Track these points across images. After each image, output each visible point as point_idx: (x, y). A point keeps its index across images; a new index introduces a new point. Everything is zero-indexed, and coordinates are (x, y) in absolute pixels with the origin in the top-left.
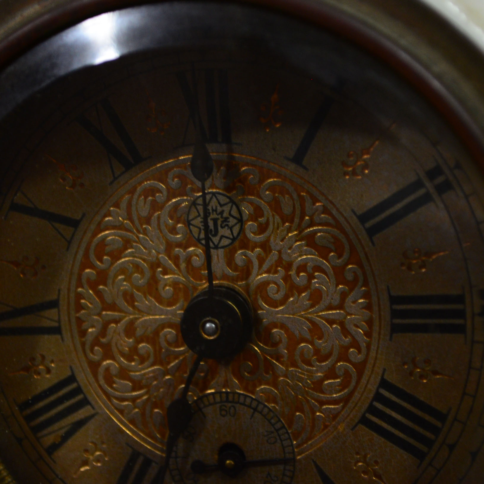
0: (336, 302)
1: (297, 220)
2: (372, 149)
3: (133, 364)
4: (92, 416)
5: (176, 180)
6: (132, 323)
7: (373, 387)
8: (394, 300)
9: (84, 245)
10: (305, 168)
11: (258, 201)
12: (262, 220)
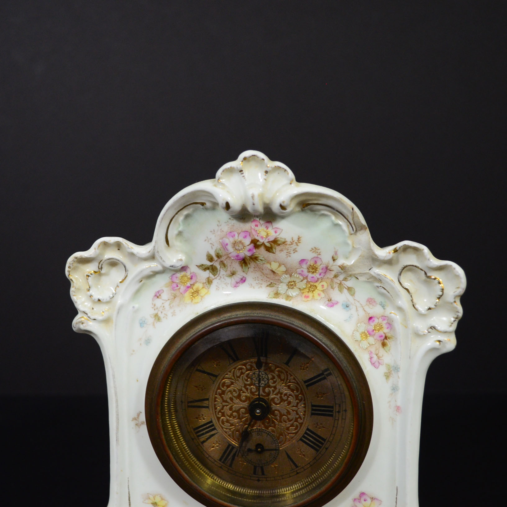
0: (295, 405)
1: (285, 381)
2: (309, 363)
3: (231, 418)
4: (217, 433)
5: (249, 366)
6: (232, 406)
7: (304, 430)
8: (313, 406)
9: (218, 383)
10: (289, 366)
11: (274, 374)
12: (275, 380)
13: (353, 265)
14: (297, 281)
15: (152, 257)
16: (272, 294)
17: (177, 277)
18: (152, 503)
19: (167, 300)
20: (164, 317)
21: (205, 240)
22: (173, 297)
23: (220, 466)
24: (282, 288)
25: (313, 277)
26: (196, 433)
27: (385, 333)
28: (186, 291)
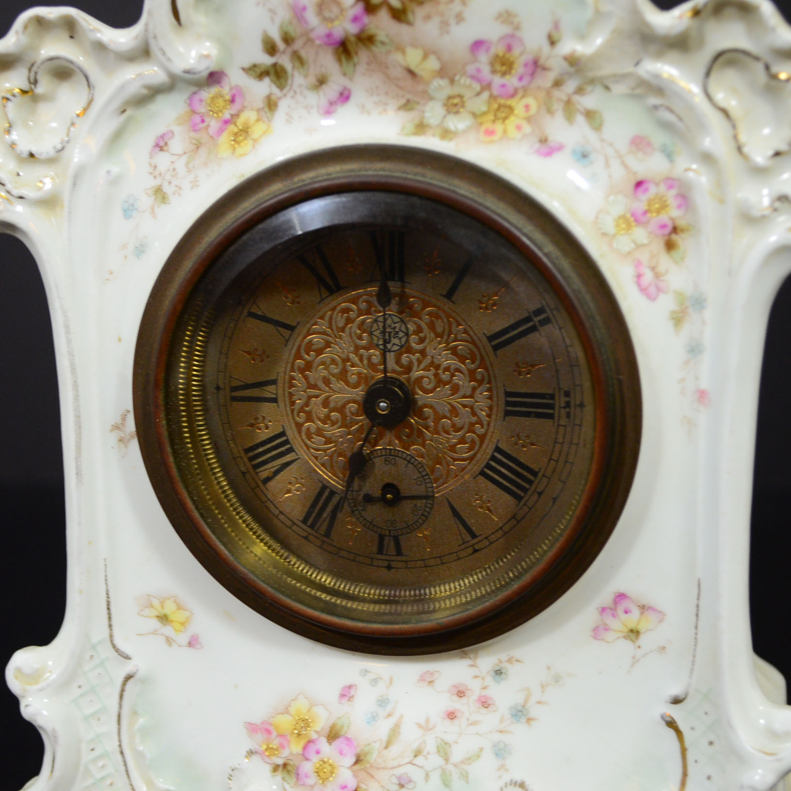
0: (469, 393)
1: (445, 337)
2: (499, 293)
3: (326, 426)
4: (296, 460)
5: (364, 303)
6: (328, 398)
7: (490, 451)
8: (508, 394)
9: (297, 344)
10: (453, 302)
11: (420, 322)
12: (422, 335)
13: (598, 55)
14: (468, 94)
15: (144, 52)
16: (410, 127)
17: (201, 101)
18: (158, 617)
19: (180, 155)
20: (174, 194)
21: (258, 3)
22: (195, 147)
23: (305, 534)
24: (434, 112)
25: (503, 86)
26: (251, 459)
27: (672, 219)
28: (221, 131)
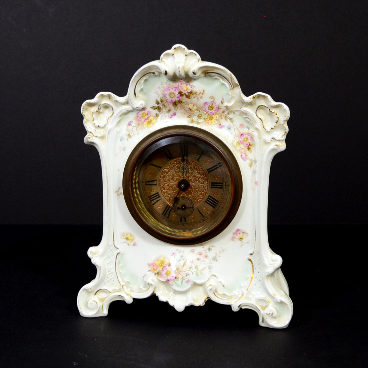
0: (202, 183)
1: (197, 169)
2: (210, 159)
3: (168, 191)
4: (161, 199)
5: (178, 162)
7: (207, 196)
8: (212, 183)
9: (162, 171)
10: (199, 161)
11: (191, 166)
12: (192, 169)
13: (232, 106)
14: (203, 114)
15: (127, 103)
16: (190, 121)
17: (140, 114)
18: (126, 238)
19: (134, 127)
20: (133, 136)
21: (155, 93)
22: (138, 125)
23: (163, 217)
24: (195, 118)
25: (211, 112)
26: (150, 199)
27: (249, 143)
28: (144, 121)
